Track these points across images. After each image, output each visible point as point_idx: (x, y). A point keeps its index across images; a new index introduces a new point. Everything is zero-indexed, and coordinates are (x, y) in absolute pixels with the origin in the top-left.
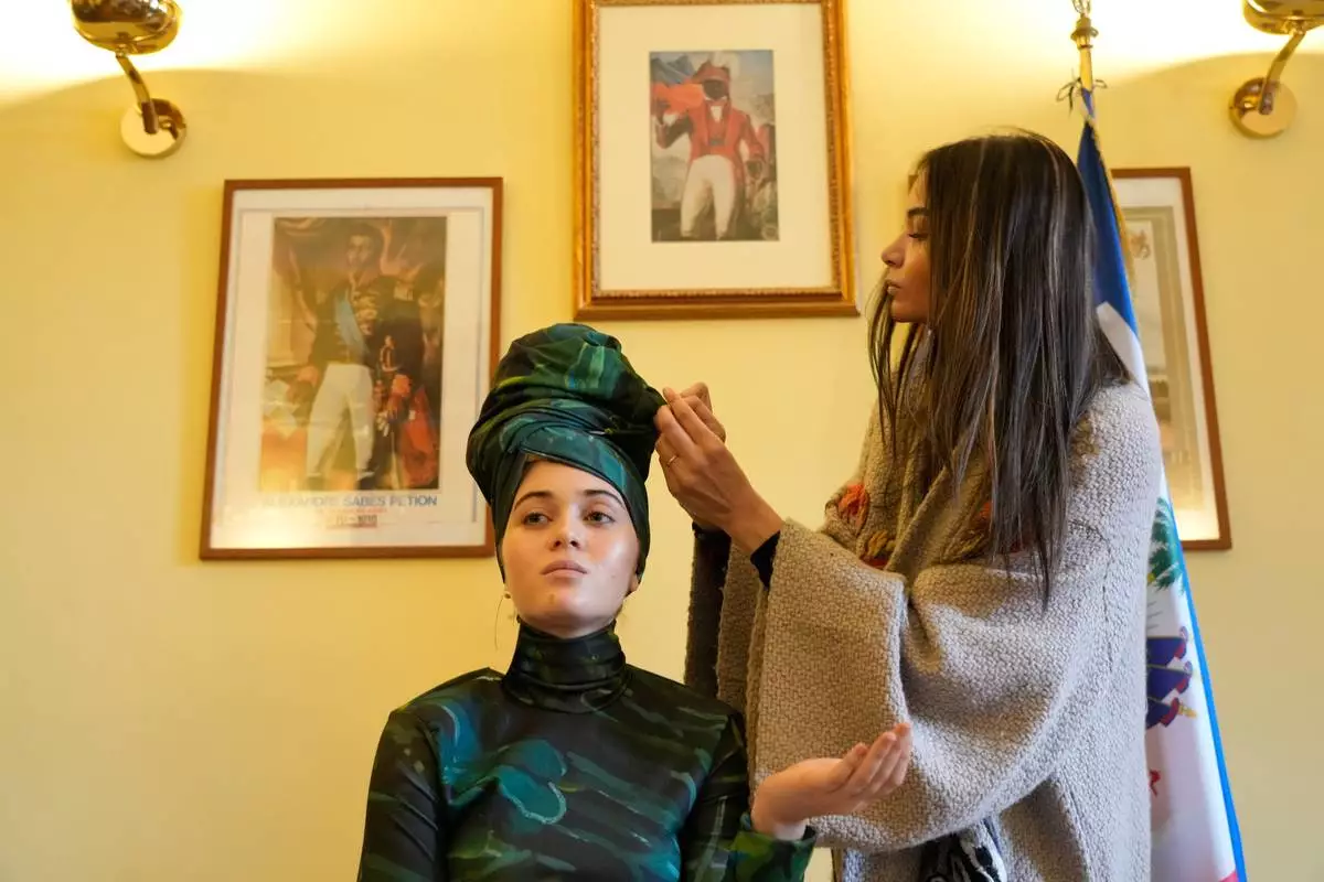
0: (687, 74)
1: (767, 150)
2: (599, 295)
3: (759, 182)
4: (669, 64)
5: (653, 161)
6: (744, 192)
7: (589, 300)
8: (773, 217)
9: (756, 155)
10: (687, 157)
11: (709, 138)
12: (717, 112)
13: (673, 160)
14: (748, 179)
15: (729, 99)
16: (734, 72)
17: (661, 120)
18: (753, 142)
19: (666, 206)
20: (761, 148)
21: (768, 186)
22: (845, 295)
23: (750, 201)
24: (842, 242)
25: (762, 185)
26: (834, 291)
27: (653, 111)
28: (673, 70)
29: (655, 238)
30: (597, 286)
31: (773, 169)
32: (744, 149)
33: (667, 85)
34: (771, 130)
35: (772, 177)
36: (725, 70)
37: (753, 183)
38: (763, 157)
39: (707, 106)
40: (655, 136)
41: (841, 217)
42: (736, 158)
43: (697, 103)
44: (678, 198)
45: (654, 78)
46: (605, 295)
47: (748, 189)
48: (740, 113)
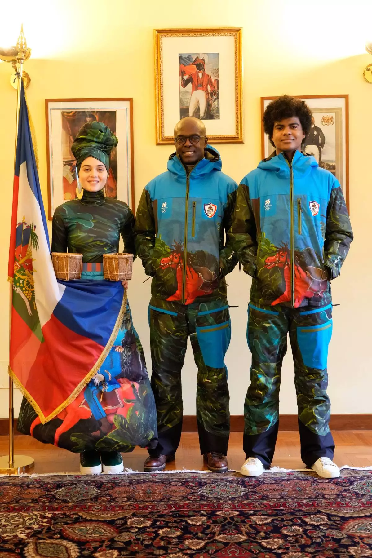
0: (191, 61)
1: (216, 89)
2: (164, 138)
4: (185, 58)
5: (180, 93)
6: (209, 103)
7: (161, 139)
8: (218, 111)
9: (213, 90)
11: (198, 85)
12: (200, 75)
13: (187, 92)
15: (204, 70)
16: (206, 61)
17: (183, 78)
18: (212, 85)
19: (185, 108)
20: (214, 87)
21: (217, 101)
22: (240, 137)
25: (215, 100)
26: (236, 136)
27: (180, 75)
28: (186, 60)
30: (163, 135)
31: (218, 95)
32: (209, 88)
33: (185, 66)
34: (218, 81)
35: (218, 98)
36: (203, 60)
38: (215, 91)
39: (197, 73)
40: (181, 83)
41: (239, 112)
42: (207, 91)
43: (194, 72)
45: (180, 63)
46: (166, 137)
48: (208, 75)
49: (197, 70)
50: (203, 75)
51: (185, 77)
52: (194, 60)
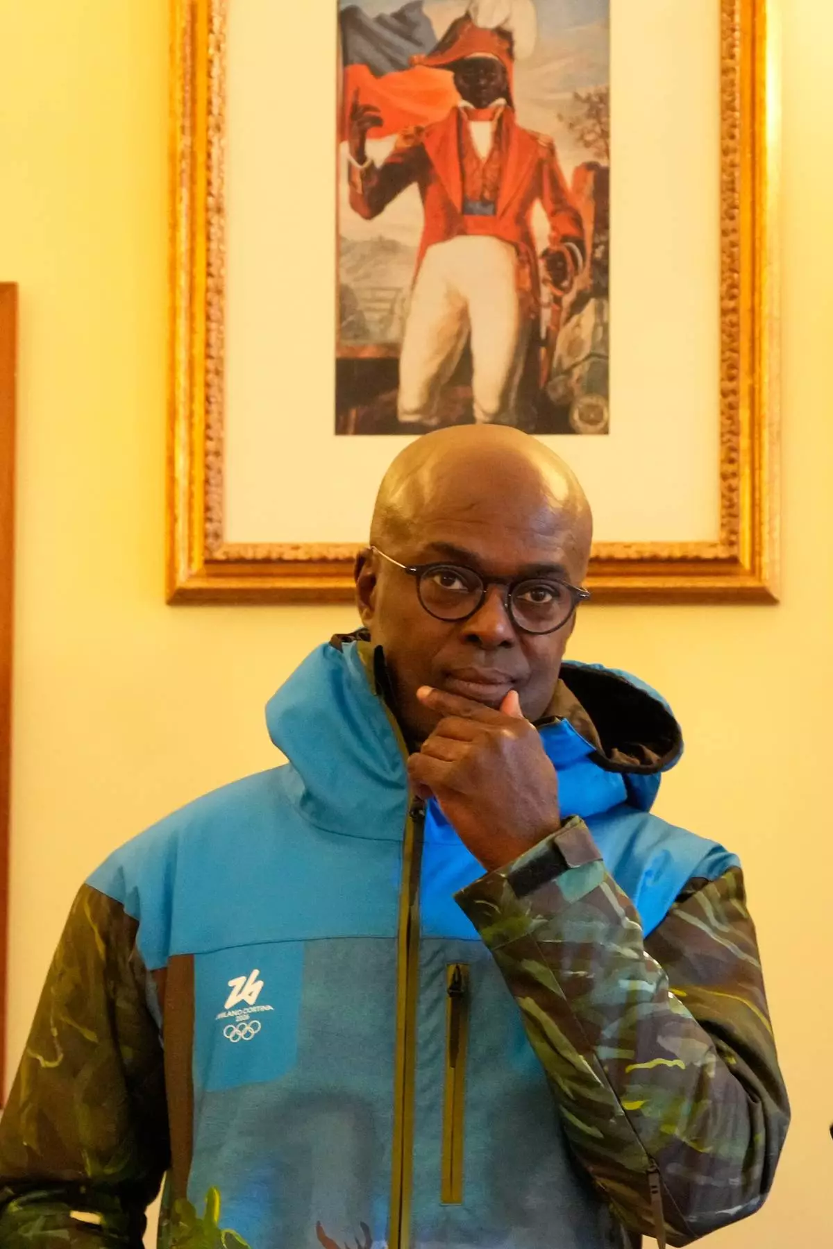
0: (418, 43)
1: (589, 227)
2: (219, 555)
3: (568, 299)
4: (380, 20)
5: (342, 247)
6: (536, 323)
7: (197, 565)
8: (599, 382)
9: (565, 239)
10: (413, 240)
11: (464, 201)
12: (481, 134)
13: (387, 247)
14: (546, 293)
15: (509, 102)
16: (523, 44)
17: (360, 155)
18: (560, 205)
19: (369, 353)
20: (577, 221)
21: (591, 305)
22: (746, 561)
23: (550, 344)
24: (744, 442)
25: (578, 306)
26: (722, 553)
27: (342, 134)
28: (387, 35)
29: (342, 428)
30: (217, 536)
31: (601, 268)
32: (540, 222)
33: (377, 73)
34: (600, 179)
35: (600, 290)
36: (504, 35)
37: (557, 300)
38: (581, 244)
39: (460, 121)
40: (345, 189)
41: (744, 384)
42: (522, 243)
43: (438, 114)
44: (392, 335)
45: (346, 56)
46: (234, 554)
47: (546, 314)
48: (533, 138)
49: (463, 103)
50: (504, 132)
51: (380, 150)
52: (440, 31)
